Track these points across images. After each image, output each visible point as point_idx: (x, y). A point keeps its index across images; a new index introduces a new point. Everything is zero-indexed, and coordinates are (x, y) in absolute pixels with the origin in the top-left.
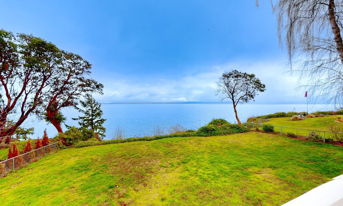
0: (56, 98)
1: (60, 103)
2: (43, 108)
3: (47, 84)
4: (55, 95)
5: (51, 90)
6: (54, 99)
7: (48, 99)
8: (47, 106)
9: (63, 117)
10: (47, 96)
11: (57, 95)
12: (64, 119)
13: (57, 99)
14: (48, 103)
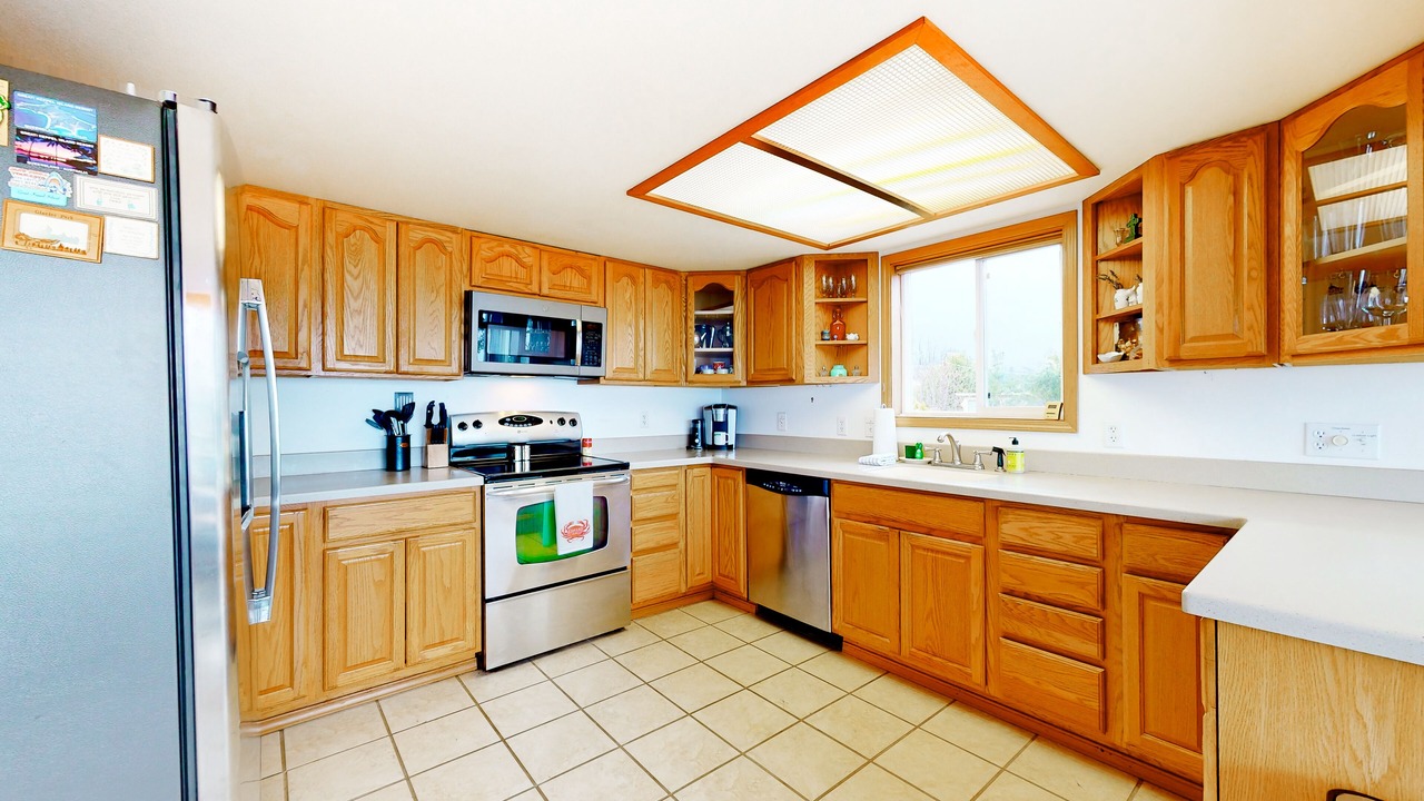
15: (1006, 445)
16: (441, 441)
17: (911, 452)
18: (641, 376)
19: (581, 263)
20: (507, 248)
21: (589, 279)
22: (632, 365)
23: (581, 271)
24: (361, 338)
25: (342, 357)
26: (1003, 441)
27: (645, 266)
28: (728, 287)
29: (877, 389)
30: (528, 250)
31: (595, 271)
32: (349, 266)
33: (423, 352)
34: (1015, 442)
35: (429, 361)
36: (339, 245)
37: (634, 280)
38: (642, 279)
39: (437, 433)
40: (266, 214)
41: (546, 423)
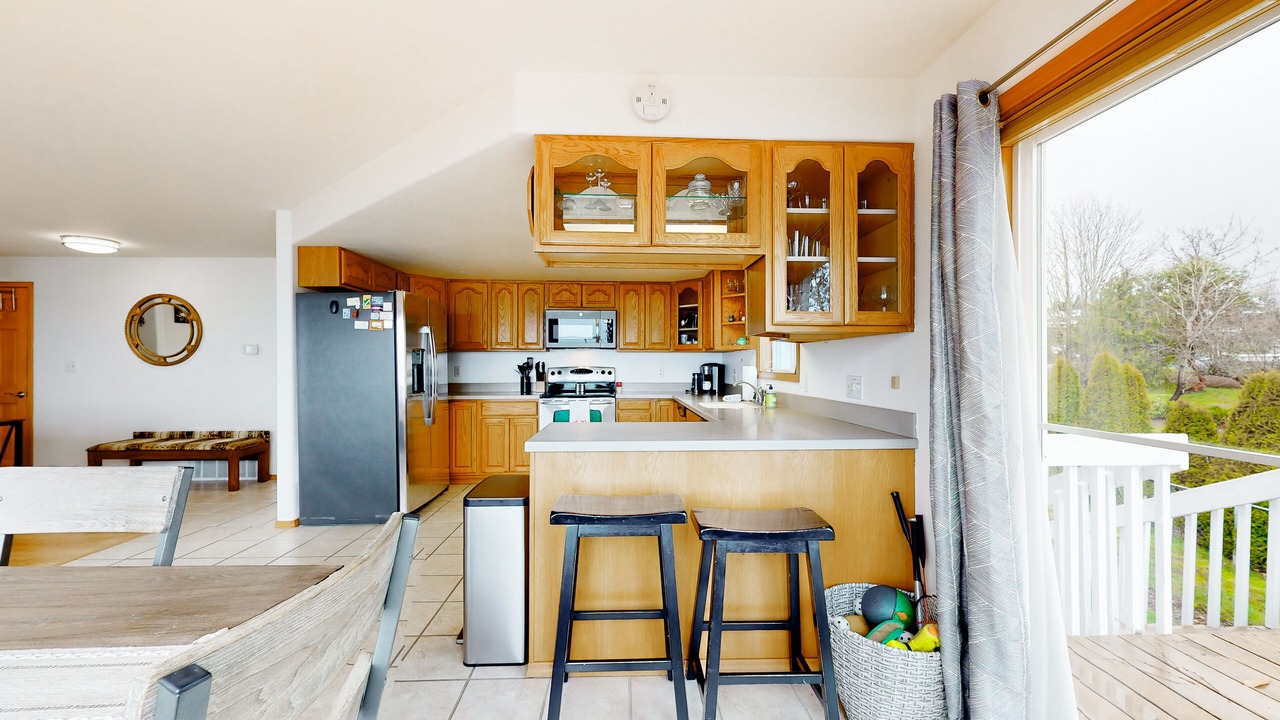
16: (542, 380)
18: (642, 347)
19: (604, 288)
20: (565, 287)
21: (609, 295)
22: (636, 341)
23: (604, 292)
24: (505, 334)
25: (497, 343)
27: (643, 283)
28: (695, 289)
30: (575, 286)
31: (611, 290)
32: (500, 306)
33: (528, 339)
35: (531, 344)
36: (497, 297)
37: (636, 291)
38: (643, 291)
39: (541, 377)
40: (473, 290)
41: (595, 372)
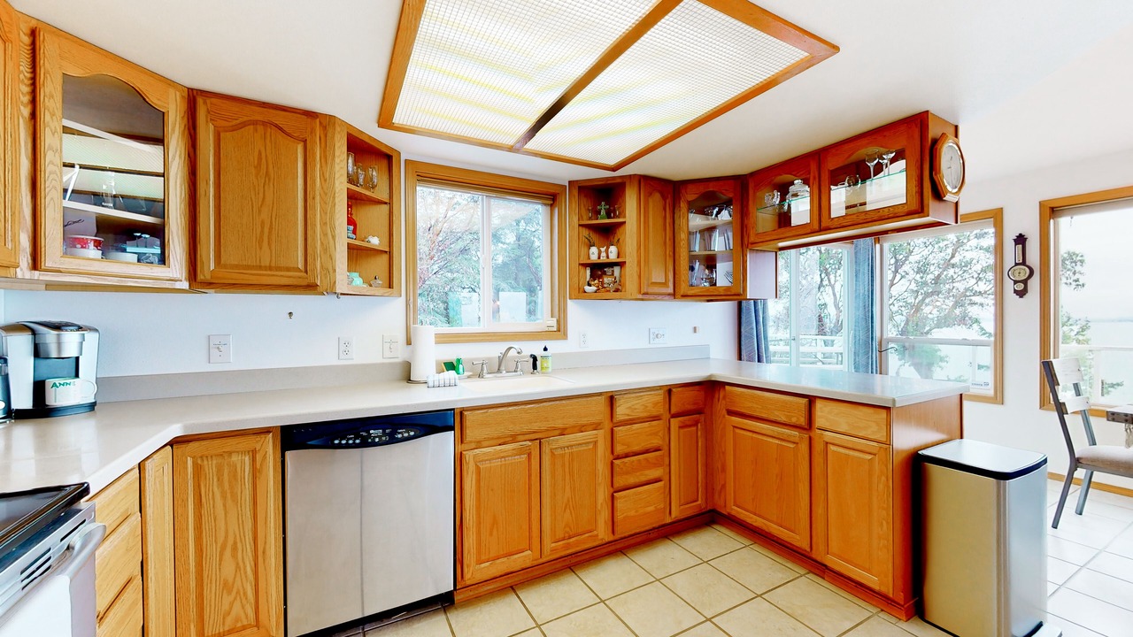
0: (921, 305)
1: (933, 319)
2: (893, 329)
3: (902, 277)
4: (920, 297)
5: (910, 287)
6: (918, 309)
7: (903, 309)
8: (903, 325)
9: (939, 353)
10: (901, 304)
11: (923, 300)
12: (942, 359)
13: (926, 310)
14: (904, 318)
15: (539, 352)
17: (451, 366)
26: (535, 348)
29: (401, 301)
34: (545, 349)
